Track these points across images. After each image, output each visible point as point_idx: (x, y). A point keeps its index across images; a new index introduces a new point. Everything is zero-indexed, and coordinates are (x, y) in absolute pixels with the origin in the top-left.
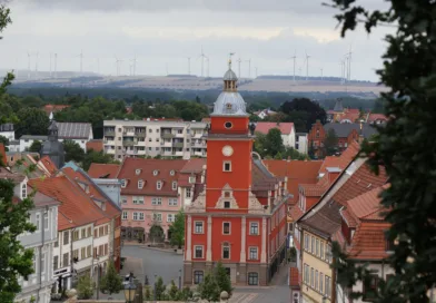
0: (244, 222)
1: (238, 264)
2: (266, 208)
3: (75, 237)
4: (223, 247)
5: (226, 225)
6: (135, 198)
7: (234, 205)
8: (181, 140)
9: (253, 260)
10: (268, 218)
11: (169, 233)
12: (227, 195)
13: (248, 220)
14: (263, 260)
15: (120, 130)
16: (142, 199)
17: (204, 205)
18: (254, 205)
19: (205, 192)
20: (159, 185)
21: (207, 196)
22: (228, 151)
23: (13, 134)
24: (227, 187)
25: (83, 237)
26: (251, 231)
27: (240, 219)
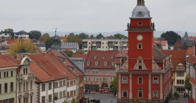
0: (150, 77)
1: (147, 100)
2: (162, 69)
3: (55, 86)
4: (139, 91)
5: (140, 79)
6: (94, 70)
7: (144, 68)
8: (117, 47)
9: (156, 98)
10: (163, 74)
11: (111, 86)
12: (140, 62)
13: (152, 75)
14: (161, 98)
15: (90, 43)
16: (97, 70)
17: (127, 68)
18: (155, 67)
19: (127, 61)
20: (106, 64)
21: (129, 63)
22: (140, 38)
23: (45, 48)
24: (140, 58)
25: (61, 86)
26: (154, 82)
27: (148, 75)
